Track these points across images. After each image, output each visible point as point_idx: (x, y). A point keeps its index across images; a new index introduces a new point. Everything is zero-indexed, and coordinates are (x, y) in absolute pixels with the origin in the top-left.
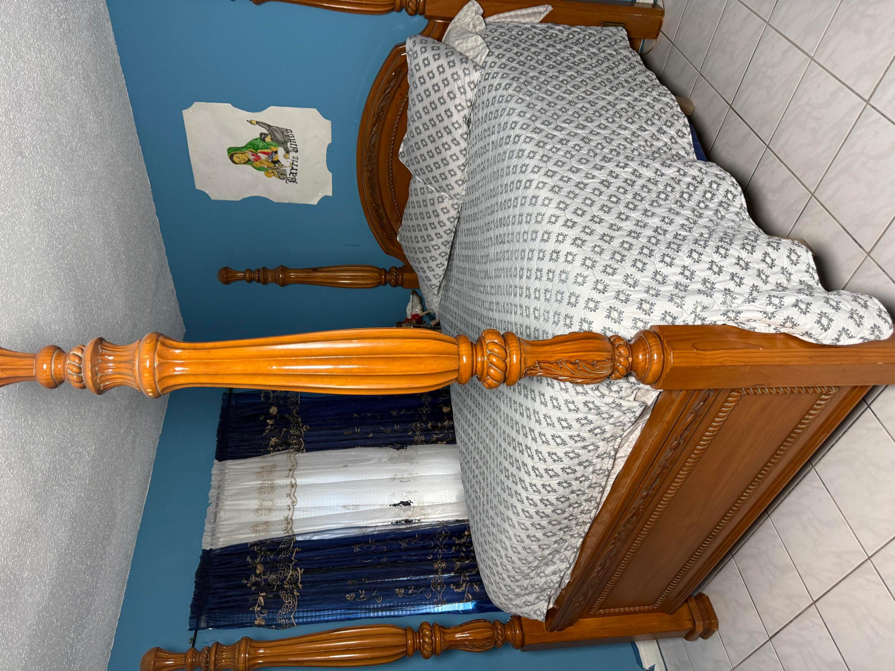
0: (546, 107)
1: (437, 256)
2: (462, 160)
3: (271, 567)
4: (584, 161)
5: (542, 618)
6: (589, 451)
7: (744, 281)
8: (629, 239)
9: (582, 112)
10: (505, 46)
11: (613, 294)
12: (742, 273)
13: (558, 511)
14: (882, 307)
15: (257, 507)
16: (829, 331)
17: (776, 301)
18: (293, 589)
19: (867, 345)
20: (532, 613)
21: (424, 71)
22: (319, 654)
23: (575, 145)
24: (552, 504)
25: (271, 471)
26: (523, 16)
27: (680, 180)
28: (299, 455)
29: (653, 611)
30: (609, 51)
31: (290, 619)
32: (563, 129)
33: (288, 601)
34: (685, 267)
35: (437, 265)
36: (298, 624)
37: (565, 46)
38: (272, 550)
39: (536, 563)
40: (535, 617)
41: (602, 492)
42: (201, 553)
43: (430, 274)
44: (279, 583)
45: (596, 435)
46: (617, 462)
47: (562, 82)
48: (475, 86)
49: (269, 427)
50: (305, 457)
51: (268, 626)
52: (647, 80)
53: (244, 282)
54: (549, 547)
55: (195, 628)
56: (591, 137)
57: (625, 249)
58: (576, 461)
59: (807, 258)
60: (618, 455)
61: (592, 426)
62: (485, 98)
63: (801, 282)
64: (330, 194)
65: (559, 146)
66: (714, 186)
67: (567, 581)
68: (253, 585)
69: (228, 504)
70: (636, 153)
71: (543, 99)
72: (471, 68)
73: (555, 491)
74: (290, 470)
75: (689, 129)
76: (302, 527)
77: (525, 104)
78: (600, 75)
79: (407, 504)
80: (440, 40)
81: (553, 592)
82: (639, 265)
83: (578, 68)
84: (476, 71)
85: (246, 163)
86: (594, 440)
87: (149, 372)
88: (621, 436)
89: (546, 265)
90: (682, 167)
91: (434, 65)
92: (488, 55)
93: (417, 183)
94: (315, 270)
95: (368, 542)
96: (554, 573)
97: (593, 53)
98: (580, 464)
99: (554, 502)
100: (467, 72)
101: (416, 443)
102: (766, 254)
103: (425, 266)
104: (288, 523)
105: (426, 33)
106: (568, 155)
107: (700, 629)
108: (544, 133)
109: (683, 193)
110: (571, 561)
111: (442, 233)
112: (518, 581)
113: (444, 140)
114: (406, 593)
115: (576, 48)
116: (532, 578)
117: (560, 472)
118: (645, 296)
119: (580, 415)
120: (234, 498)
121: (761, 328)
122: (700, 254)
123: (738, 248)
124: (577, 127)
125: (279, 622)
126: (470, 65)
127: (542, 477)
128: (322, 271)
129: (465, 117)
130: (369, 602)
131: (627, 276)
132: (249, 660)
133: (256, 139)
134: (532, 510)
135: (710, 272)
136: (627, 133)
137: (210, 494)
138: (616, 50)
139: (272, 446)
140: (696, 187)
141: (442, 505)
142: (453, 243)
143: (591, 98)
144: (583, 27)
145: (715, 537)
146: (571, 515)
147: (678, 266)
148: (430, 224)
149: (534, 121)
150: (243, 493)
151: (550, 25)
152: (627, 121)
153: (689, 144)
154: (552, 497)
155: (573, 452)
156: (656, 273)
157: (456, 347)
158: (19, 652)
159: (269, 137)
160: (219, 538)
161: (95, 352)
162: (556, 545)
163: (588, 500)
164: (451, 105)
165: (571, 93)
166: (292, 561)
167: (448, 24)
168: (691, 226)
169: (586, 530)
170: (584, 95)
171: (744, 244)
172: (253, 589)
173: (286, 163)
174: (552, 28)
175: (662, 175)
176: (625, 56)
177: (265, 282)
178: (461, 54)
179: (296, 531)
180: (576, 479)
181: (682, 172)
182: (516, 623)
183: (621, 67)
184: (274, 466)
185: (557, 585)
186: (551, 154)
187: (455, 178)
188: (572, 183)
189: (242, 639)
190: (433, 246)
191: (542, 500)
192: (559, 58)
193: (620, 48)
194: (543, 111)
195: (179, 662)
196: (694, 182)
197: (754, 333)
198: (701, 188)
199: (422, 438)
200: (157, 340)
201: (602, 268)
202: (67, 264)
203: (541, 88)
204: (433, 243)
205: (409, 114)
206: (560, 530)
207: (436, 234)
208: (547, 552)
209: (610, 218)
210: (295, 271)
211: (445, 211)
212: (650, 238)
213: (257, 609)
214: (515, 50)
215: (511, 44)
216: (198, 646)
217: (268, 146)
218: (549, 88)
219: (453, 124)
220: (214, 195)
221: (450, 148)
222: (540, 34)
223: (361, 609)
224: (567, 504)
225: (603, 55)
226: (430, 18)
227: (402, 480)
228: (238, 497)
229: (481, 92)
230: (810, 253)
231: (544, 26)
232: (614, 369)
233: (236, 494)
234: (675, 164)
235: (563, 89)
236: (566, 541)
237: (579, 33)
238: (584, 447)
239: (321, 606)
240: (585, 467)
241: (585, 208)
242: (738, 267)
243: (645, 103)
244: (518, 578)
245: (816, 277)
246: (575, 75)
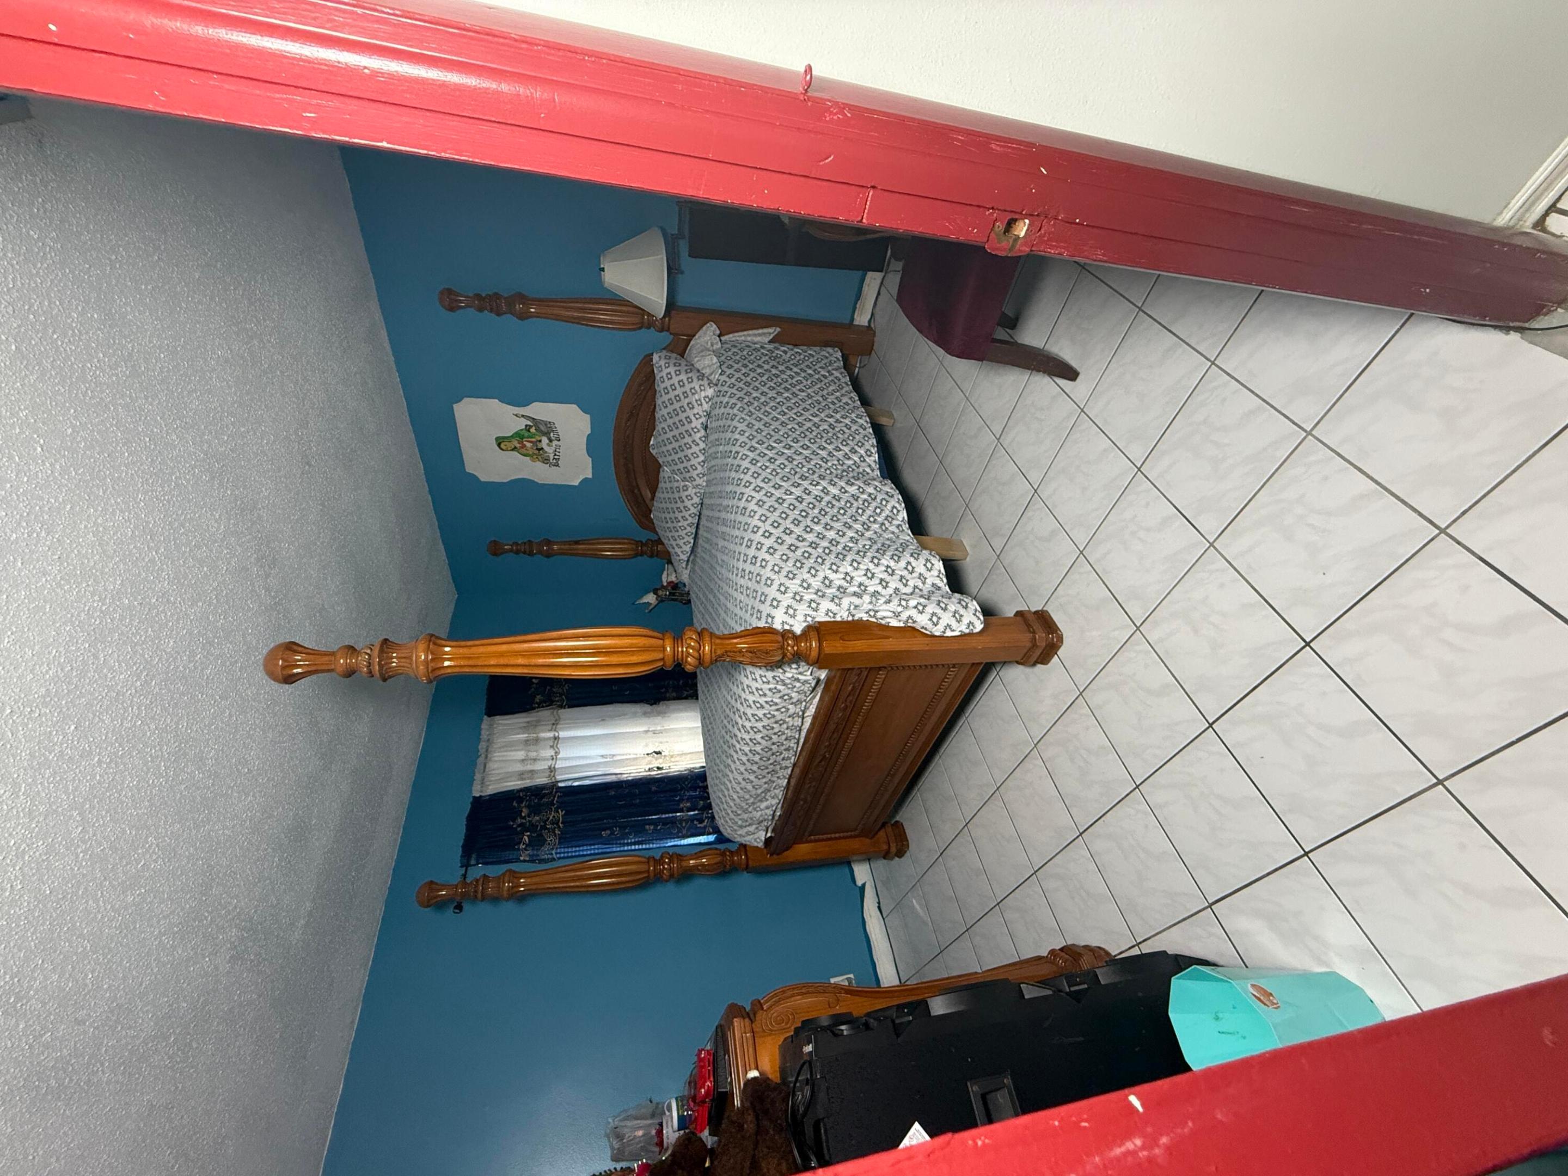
0: (762, 427)
1: (684, 536)
2: (702, 458)
3: (535, 810)
4: (785, 479)
5: (761, 845)
6: (782, 713)
7: (889, 585)
8: (809, 550)
9: (790, 433)
10: (736, 366)
11: (792, 595)
12: (888, 578)
13: (765, 759)
14: (979, 609)
15: (523, 758)
16: (938, 627)
17: (904, 603)
18: (555, 828)
19: (963, 636)
20: (753, 841)
21: (667, 383)
22: (574, 881)
23: (781, 464)
24: (758, 754)
25: (536, 726)
26: (755, 335)
27: (858, 497)
28: (562, 711)
29: (855, 837)
30: (823, 373)
31: (552, 854)
32: (773, 448)
33: (550, 839)
34: (847, 574)
35: (684, 543)
36: (559, 858)
37: (787, 368)
38: (536, 796)
39: (752, 800)
40: (756, 844)
41: (798, 743)
42: (471, 800)
43: (678, 551)
44: (542, 824)
45: (785, 700)
46: (805, 720)
47: (778, 403)
48: (710, 400)
49: (534, 686)
50: (566, 713)
51: (532, 861)
52: (850, 402)
53: (511, 554)
54: (761, 787)
55: (466, 865)
56: (795, 457)
57: (805, 557)
58: (773, 720)
59: (939, 565)
60: (806, 715)
61: (781, 694)
62: (717, 411)
63: (933, 585)
64: (590, 476)
65: (768, 464)
66: (884, 503)
67: (778, 814)
68: (519, 826)
69: (497, 755)
70: (828, 472)
71: (761, 419)
72: (706, 385)
73: (759, 743)
74: (553, 724)
75: (876, 449)
76: (562, 774)
77: (746, 423)
78: (812, 397)
79: (658, 753)
80: (682, 356)
81: (770, 823)
82: (813, 572)
83: (794, 390)
84: (710, 387)
85: (512, 450)
86: (784, 704)
87: (423, 665)
88: (805, 700)
89: (748, 567)
90: (862, 485)
91: (675, 380)
92: (721, 374)
93: (666, 472)
94: (577, 543)
95: (622, 786)
96: (767, 808)
97: (809, 374)
98: (776, 722)
99: (760, 752)
100: (702, 388)
101: (669, 699)
102: (909, 563)
103: (674, 543)
104: (551, 772)
105: (670, 348)
106: (774, 473)
107: (893, 850)
108: (758, 452)
109: (858, 508)
110: (780, 797)
111: (687, 516)
112: (739, 815)
113: (685, 441)
114: (655, 829)
115: (795, 369)
116: (751, 812)
117: (761, 729)
118: (814, 597)
119: (772, 686)
120: (502, 750)
121: (894, 623)
122: (859, 563)
123: (888, 558)
124: (784, 447)
125: (543, 857)
126: (705, 382)
127: (749, 733)
128: (583, 544)
129: (702, 423)
130: (619, 839)
131: (803, 581)
132: (513, 887)
133: (522, 430)
134: (744, 759)
135: (865, 578)
136: (823, 453)
137: (480, 747)
138: (829, 372)
139: (537, 703)
140: (869, 504)
141: (690, 753)
142: (698, 524)
143: (799, 419)
144: (805, 348)
145: (893, 776)
146: (775, 761)
147: (841, 573)
148: (677, 508)
149: (751, 440)
150: (511, 746)
151: (777, 345)
152: (826, 441)
153: (875, 461)
154: (758, 748)
155: (769, 713)
156: (826, 578)
157: (661, 642)
158: (308, 888)
159: (534, 428)
160: (489, 785)
161: (382, 651)
162: (766, 786)
163: (787, 749)
164: (690, 413)
165: (785, 414)
166: (554, 804)
167: (690, 340)
168: (859, 538)
169: (789, 773)
170: (794, 416)
171: (893, 555)
172: (519, 829)
173: (549, 450)
174: (778, 349)
175: (846, 492)
176: (836, 378)
177: (531, 554)
178: (698, 371)
179: (559, 778)
180: (775, 734)
181: (861, 490)
182: (743, 849)
183: (831, 388)
184: (538, 721)
185: (770, 818)
186: (760, 471)
187: (696, 472)
188: (774, 498)
189: (507, 871)
190: (680, 527)
191: (750, 751)
192: (779, 380)
193: (833, 369)
194: (759, 431)
195: (451, 892)
196: (869, 499)
197: (888, 626)
198: (874, 504)
199: (674, 694)
200: (430, 641)
201: (785, 574)
202: (348, 552)
203: (761, 409)
204: (680, 524)
205: (657, 416)
206: (768, 773)
207: (682, 517)
208: (759, 791)
209: (798, 531)
210: (556, 543)
211: (689, 497)
212: (825, 548)
213: (522, 846)
214: (744, 370)
215: (740, 364)
216: (468, 880)
217: (533, 436)
218: (767, 409)
219: (692, 429)
220: (483, 478)
221: (691, 447)
222: (767, 355)
223: (616, 844)
224: (770, 753)
225: (817, 376)
226: (675, 334)
227: (654, 732)
228: (505, 749)
229: (713, 407)
230: (941, 562)
231: (771, 347)
232: (784, 656)
233: (503, 747)
234: (857, 482)
235: (779, 410)
236: (774, 782)
237: (800, 354)
238: (778, 710)
239: (581, 843)
240: (781, 725)
241: (781, 521)
242: (886, 573)
243: (843, 425)
244: (739, 812)
245: (945, 580)
246: (791, 396)
